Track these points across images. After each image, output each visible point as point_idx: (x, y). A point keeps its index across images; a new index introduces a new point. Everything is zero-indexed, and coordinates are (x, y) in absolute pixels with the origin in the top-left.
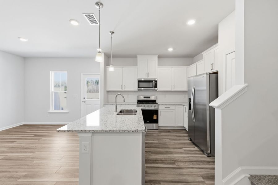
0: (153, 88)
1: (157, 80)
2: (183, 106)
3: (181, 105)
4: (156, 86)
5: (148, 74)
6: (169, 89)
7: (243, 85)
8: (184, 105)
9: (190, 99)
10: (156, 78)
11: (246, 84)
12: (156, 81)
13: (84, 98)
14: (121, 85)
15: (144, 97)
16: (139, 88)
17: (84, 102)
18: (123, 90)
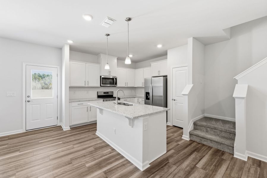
0: (113, 84)
6: (124, 85)
9: (147, 93)
13: (28, 97)
14: (85, 81)
15: (104, 93)
16: (102, 84)
17: (28, 102)
18: (87, 86)
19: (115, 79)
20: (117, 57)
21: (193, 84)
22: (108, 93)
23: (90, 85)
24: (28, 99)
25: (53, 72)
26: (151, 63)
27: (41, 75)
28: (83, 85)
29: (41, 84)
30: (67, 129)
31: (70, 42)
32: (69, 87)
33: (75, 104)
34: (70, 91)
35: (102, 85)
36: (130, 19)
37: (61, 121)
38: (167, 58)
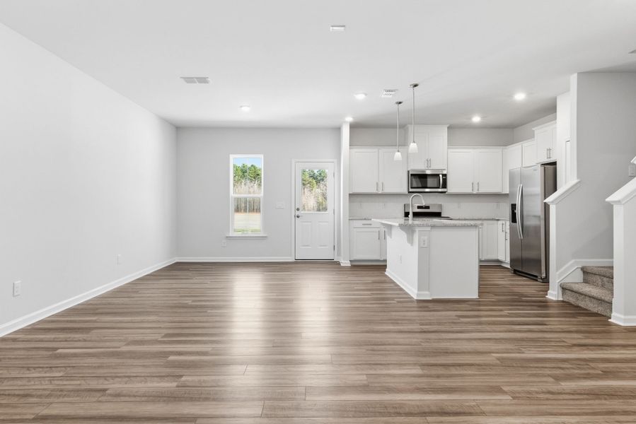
0: (439, 188)
1: (445, 172)
2: (496, 222)
3: (493, 219)
4: (445, 186)
5: (429, 161)
6: (469, 190)
7: (575, 181)
8: (498, 220)
9: (514, 206)
10: (444, 169)
11: (578, 180)
12: (445, 175)
13: (298, 209)
14: (377, 184)
15: (419, 207)
16: (412, 188)
17: (298, 217)
18: (380, 192)
19: (441, 176)
20: (448, 125)
21: (578, 178)
22: (428, 207)
23: (387, 190)
24: (297, 213)
25: (329, 171)
26: (533, 129)
27: (317, 173)
28: (374, 190)
29: (316, 197)
30: (345, 263)
31: (350, 119)
32: (350, 194)
33: (359, 223)
34: (350, 201)
35: (411, 190)
36: (416, 86)
37: (339, 254)
38: (556, 119)
